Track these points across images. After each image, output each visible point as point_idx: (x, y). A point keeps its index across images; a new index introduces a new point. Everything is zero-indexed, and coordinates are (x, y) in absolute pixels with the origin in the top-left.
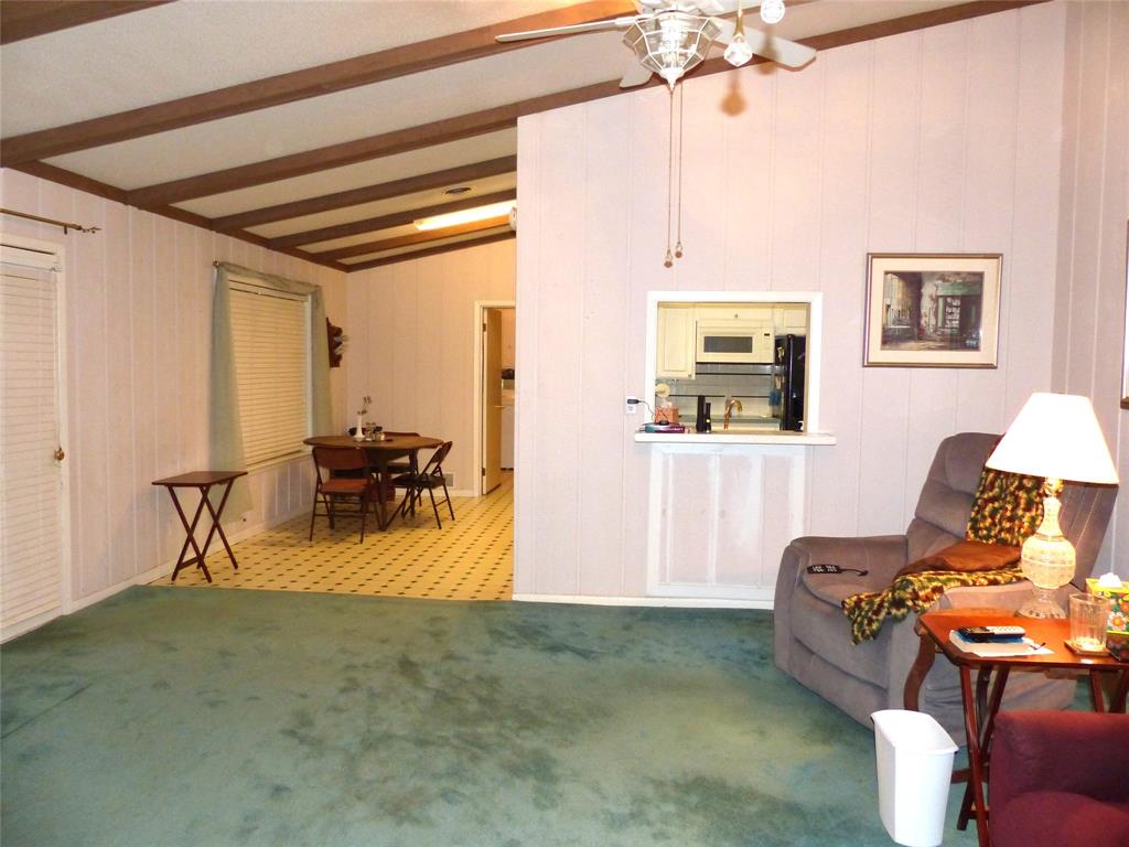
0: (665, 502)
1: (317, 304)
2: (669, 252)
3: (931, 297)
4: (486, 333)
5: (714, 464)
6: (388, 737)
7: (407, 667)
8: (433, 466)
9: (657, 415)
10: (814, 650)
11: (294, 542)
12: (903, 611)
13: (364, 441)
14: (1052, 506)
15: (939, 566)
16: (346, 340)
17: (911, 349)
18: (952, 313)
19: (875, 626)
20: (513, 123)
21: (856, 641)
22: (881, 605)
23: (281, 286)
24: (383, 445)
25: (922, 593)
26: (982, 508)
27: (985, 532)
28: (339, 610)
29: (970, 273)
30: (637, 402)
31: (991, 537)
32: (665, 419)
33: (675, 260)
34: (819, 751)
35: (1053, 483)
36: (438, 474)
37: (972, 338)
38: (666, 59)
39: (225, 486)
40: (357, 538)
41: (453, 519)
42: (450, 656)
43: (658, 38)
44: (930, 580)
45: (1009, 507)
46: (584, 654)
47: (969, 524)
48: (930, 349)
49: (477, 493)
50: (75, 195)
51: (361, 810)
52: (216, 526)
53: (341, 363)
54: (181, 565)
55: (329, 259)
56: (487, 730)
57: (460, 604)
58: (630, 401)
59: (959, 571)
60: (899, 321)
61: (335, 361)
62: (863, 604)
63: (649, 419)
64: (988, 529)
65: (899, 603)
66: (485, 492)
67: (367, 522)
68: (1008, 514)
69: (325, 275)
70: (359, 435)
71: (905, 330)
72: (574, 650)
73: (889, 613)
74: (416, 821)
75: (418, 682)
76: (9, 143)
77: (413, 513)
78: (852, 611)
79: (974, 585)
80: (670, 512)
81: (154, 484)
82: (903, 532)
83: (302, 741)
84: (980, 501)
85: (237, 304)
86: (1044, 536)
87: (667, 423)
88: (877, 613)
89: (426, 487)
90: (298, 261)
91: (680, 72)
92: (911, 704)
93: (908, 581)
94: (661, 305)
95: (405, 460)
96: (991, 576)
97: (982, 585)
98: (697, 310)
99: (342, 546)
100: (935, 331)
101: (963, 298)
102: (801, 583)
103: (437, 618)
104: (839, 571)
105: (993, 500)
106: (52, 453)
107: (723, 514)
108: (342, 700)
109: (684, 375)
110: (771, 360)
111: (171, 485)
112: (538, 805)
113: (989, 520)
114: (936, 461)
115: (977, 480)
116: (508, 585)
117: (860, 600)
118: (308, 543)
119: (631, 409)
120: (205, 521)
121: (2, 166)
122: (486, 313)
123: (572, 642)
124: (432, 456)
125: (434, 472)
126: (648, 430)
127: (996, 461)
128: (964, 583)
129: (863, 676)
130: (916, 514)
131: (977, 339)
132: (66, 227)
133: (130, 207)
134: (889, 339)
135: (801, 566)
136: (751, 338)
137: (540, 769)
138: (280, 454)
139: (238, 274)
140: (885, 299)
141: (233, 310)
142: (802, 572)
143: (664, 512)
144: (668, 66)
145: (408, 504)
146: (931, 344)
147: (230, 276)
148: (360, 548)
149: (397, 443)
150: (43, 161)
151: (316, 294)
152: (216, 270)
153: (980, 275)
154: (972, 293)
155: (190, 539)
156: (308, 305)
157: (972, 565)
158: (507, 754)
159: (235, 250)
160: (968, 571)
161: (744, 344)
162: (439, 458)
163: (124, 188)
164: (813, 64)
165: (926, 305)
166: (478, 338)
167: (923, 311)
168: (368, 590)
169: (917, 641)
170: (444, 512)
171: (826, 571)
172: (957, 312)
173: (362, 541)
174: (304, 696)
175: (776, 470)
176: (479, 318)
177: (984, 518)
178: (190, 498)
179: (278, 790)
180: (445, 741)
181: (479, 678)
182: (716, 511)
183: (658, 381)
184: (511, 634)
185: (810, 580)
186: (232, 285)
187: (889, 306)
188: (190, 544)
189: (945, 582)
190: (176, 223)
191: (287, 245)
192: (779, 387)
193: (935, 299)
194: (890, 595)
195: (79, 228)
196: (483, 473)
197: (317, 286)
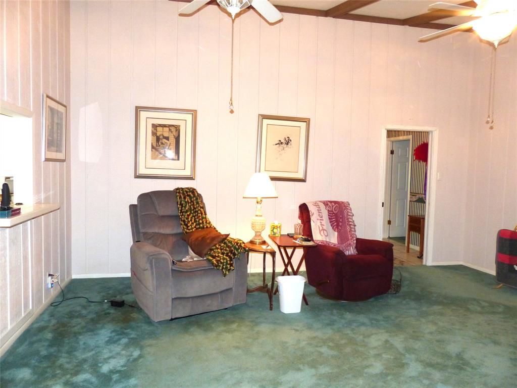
17: (52, 151)
21: (225, 275)
47: (183, 226)
48: (55, 151)
60: (50, 135)
71: (52, 140)
134: (48, 145)
146: (55, 148)
167: (54, 130)
187: (48, 126)
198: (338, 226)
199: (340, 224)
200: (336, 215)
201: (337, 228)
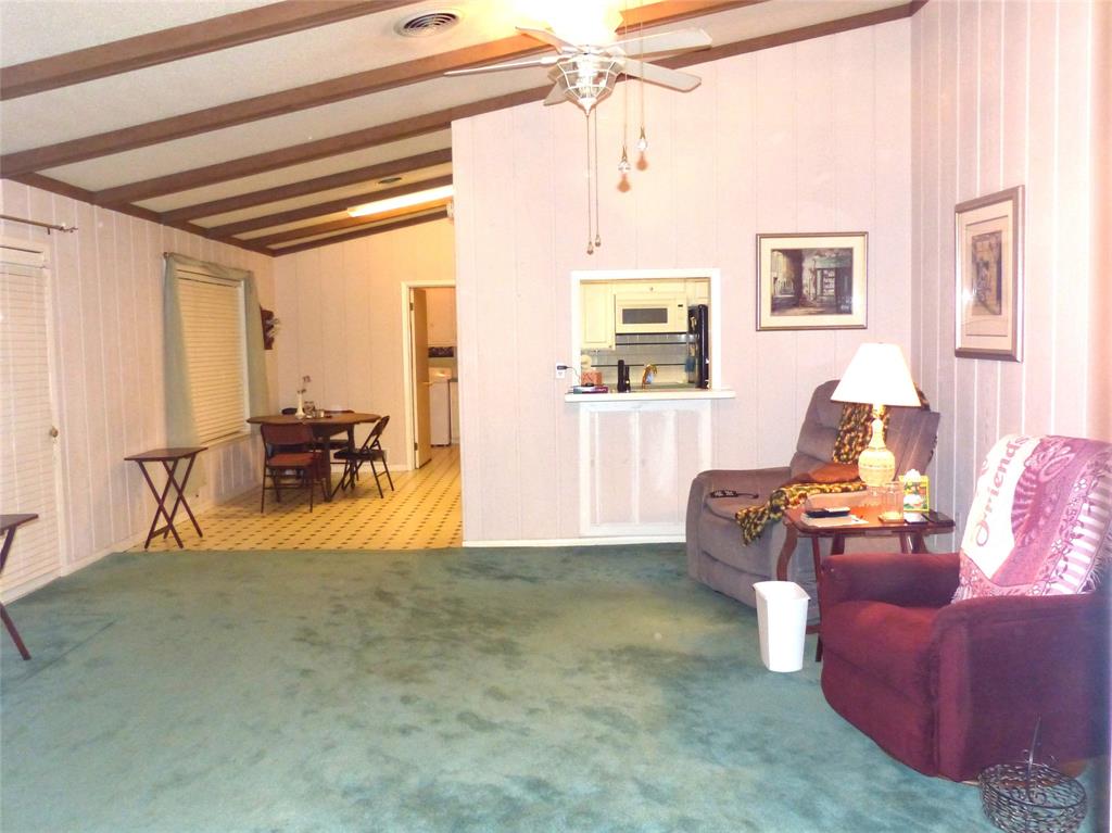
0: (593, 455)
1: (250, 289)
2: (590, 243)
3: (810, 270)
4: (413, 312)
5: (634, 420)
6: (381, 639)
7: (382, 595)
8: (373, 439)
9: (583, 379)
10: (716, 557)
11: (246, 514)
12: (779, 514)
13: (305, 418)
14: (877, 426)
15: (806, 480)
16: (279, 322)
17: (796, 315)
18: (828, 283)
19: (759, 529)
20: (448, 125)
21: (746, 542)
22: (763, 513)
23: (219, 274)
24: (322, 421)
25: (791, 500)
26: (843, 438)
27: (845, 456)
28: (309, 561)
29: (841, 249)
30: (565, 368)
31: (849, 460)
32: (590, 382)
33: (595, 249)
34: (722, 627)
35: (878, 410)
36: (376, 448)
37: (845, 304)
38: (582, 92)
39: (189, 460)
40: (307, 508)
41: (393, 489)
42: (416, 587)
43: (577, 77)
44: (798, 490)
45: (861, 435)
46: (532, 580)
47: (834, 452)
48: (811, 314)
49: (410, 467)
50: (54, 198)
51: (373, 678)
52: (181, 498)
53: (274, 346)
54: (152, 534)
55: (260, 246)
56: (461, 630)
57: (415, 552)
58: (558, 368)
59: (820, 483)
60: (784, 291)
61: (268, 344)
62: (751, 514)
63: (576, 382)
64: (847, 454)
65: (775, 509)
66: (418, 466)
67: (315, 493)
68: (860, 440)
69: (255, 260)
70: (300, 413)
71: (791, 299)
72: (521, 577)
73: (769, 518)
74: (419, 682)
75: (396, 604)
76: (8, 158)
77: (353, 486)
78: (743, 520)
79: (831, 491)
80: (597, 462)
81: (126, 459)
82: (788, 465)
83: (313, 644)
84: (842, 433)
85: (184, 291)
86: (874, 449)
87: (592, 385)
88: (760, 519)
89: (367, 459)
90: (232, 248)
91: (594, 100)
92: (782, 577)
93: (783, 492)
94: (584, 282)
95: (343, 436)
96: (844, 486)
97: (836, 492)
98: (614, 286)
99: (293, 516)
100: (815, 299)
101: (837, 270)
102: (706, 506)
103: (400, 563)
104: (736, 495)
105: (849, 431)
106: (48, 432)
107: (643, 462)
108: (335, 619)
109: (605, 346)
110: (686, 330)
111: (140, 461)
112: (509, 667)
113: (848, 447)
114: (811, 404)
115: (840, 417)
116: (457, 535)
117: (749, 512)
118: (260, 514)
119: (560, 374)
120: (173, 494)
121: (3, 178)
122: (412, 292)
123: (520, 573)
124: (371, 431)
125: (373, 446)
126: (576, 392)
127: (837, 396)
128: (823, 491)
129: (753, 571)
130: (798, 448)
131: (850, 305)
132: (49, 228)
133: (95, 207)
134: (777, 307)
135: (705, 493)
136: (666, 309)
137: (507, 649)
138: (225, 433)
139: (184, 264)
140: (774, 272)
141: (181, 297)
142: (707, 497)
143: (592, 463)
144: (584, 96)
145: (348, 478)
146: (812, 310)
147: (179, 267)
148: (310, 516)
149: (336, 419)
150: (38, 172)
151: (250, 280)
152: (164, 261)
153: (850, 250)
154: (844, 265)
155: (161, 509)
156: (241, 290)
157: (830, 479)
158: (479, 642)
159: (180, 239)
160: (827, 483)
161: (659, 315)
162: (377, 431)
163: (92, 189)
164: (699, 88)
165: (807, 277)
166: (406, 318)
167: (804, 282)
168: (331, 545)
169: (785, 530)
170: (384, 483)
171: (725, 495)
172: (832, 281)
173: (311, 511)
174: (303, 618)
175: (687, 423)
176: (406, 298)
177: (845, 445)
178: (158, 472)
179: (305, 673)
180: (427, 639)
181: (446, 600)
182: (637, 459)
183: (582, 353)
184: (467, 570)
185: (713, 503)
186: (180, 274)
187: (776, 279)
188: (161, 513)
189: (808, 491)
190: (131, 219)
191: (224, 235)
192: (693, 354)
193: (814, 272)
194: (769, 503)
195: (62, 229)
196: (416, 448)
197: (249, 272)
198: (1032, 525)
199: (1042, 522)
200: (1041, 488)
201: (1027, 531)
